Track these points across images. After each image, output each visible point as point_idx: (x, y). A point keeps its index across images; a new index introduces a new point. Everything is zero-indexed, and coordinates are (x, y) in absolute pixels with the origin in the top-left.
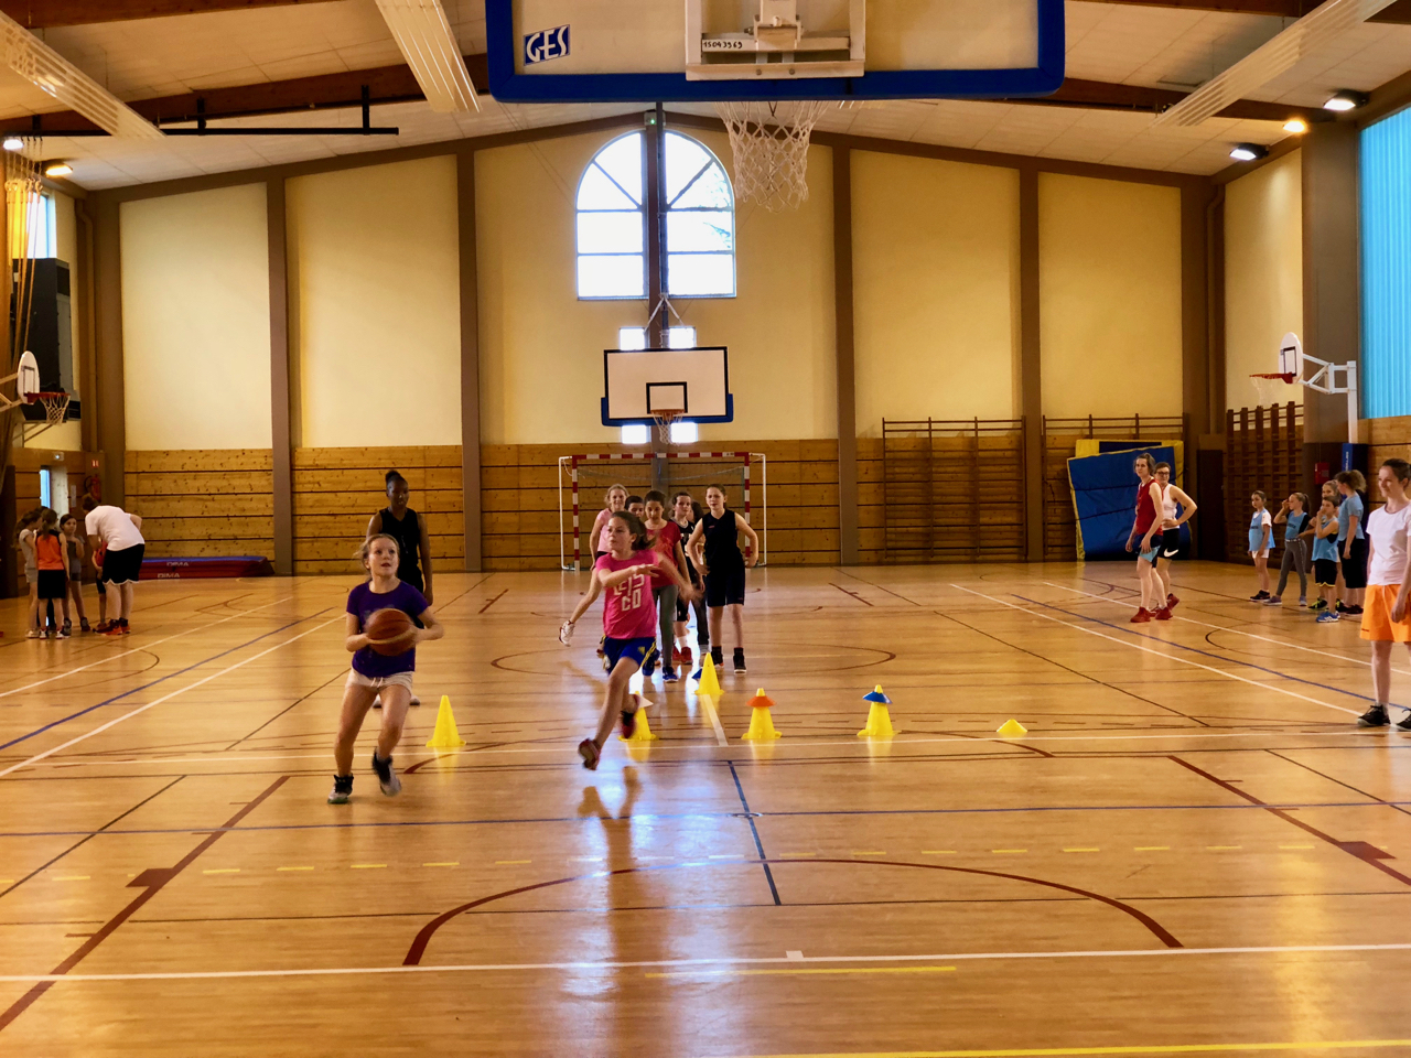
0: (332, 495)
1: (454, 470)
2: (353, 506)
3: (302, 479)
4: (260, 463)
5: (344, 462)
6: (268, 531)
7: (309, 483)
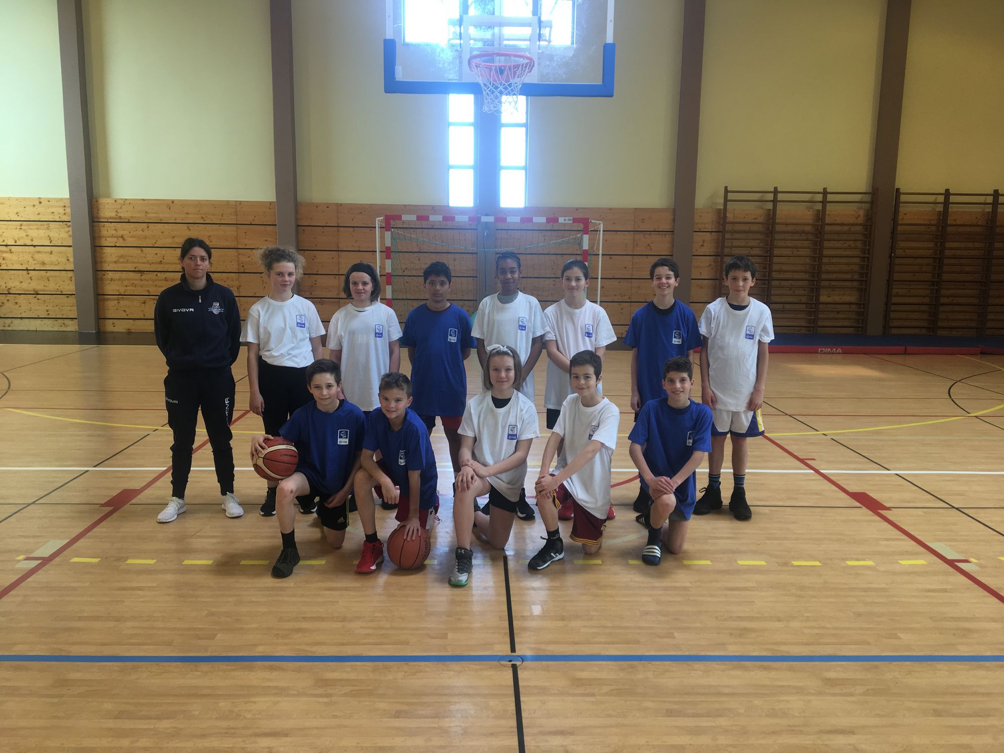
0: (138, 251)
1: (269, 228)
2: (161, 262)
3: (104, 232)
4: (59, 213)
5: (149, 215)
6: (70, 287)
7: (112, 236)
